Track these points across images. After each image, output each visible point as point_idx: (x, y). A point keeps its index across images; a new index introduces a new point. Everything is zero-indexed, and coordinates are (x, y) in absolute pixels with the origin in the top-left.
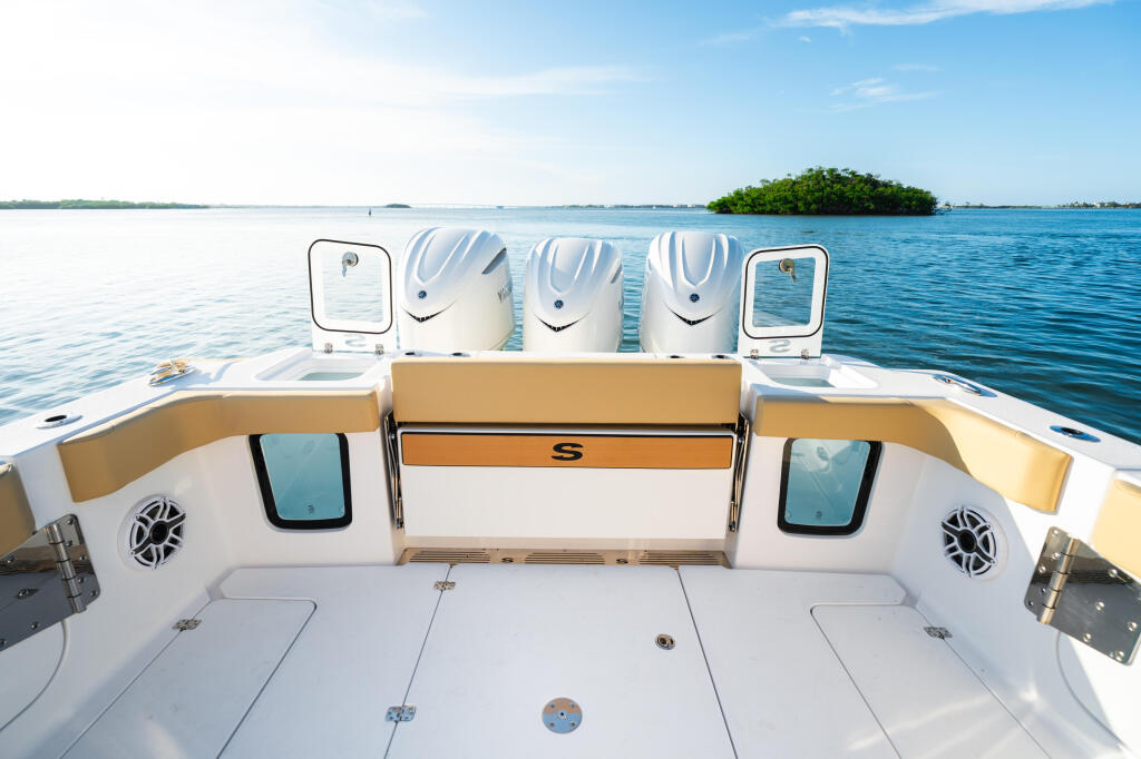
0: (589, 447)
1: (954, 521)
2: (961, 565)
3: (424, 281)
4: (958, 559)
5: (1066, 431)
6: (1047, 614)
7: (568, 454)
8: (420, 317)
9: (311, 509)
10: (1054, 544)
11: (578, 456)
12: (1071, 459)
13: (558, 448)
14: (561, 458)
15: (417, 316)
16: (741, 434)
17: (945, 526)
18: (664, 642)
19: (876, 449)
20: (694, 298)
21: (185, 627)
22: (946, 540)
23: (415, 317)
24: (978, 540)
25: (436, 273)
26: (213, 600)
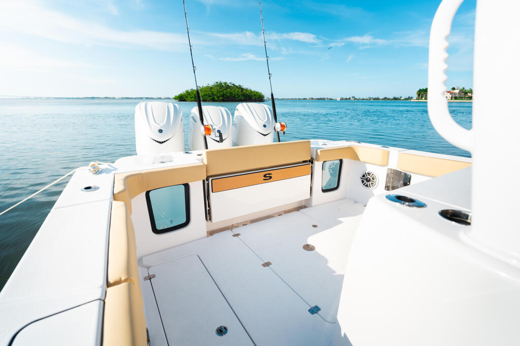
0: (274, 174)
1: (364, 176)
2: (368, 186)
3: (159, 125)
4: (367, 186)
5: (384, 147)
6: (391, 188)
7: (268, 178)
8: (161, 141)
9: (172, 221)
10: (389, 172)
11: (271, 177)
12: (389, 152)
13: (265, 176)
14: (266, 179)
16: (312, 163)
17: (361, 178)
18: (315, 226)
19: (341, 161)
20: (265, 126)
21: (150, 278)
22: (363, 182)
23: (158, 142)
24: (371, 178)
25: (164, 121)
26: (148, 268)
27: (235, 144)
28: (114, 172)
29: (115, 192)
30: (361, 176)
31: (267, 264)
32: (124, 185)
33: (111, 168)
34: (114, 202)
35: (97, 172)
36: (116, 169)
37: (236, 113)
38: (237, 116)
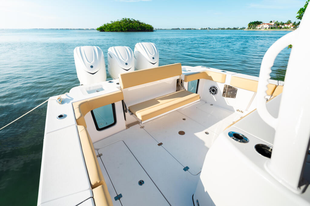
1: (211, 88)
3: (90, 63)
4: (212, 94)
5: (223, 71)
6: (226, 96)
8: (93, 73)
9: (107, 123)
10: (225, 87)
12: (226, 75)
15: (92, 73)
18: (184, 119)
19: (199, 80)
20: (153, 58)
21: (100, 156)
22: (210, 91)
23: (91, 73)
24: (215, 90)
25: (93, 60)
26: (98, 150)
27: (136, 69)
28: (71, 102)
29: (77, 118)
30: (209, 88)
31: (160, 144)
32: (80, 112)
33: (69, 98)
34: (78, 126)
35: (62, 102)
36: (72, 99)
37: (135, 50)
38: (136, 51)
